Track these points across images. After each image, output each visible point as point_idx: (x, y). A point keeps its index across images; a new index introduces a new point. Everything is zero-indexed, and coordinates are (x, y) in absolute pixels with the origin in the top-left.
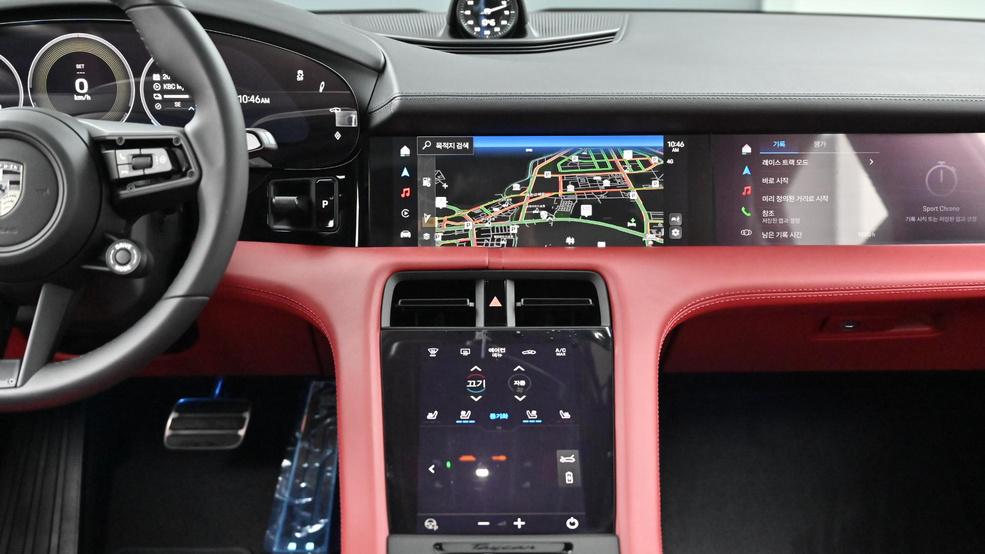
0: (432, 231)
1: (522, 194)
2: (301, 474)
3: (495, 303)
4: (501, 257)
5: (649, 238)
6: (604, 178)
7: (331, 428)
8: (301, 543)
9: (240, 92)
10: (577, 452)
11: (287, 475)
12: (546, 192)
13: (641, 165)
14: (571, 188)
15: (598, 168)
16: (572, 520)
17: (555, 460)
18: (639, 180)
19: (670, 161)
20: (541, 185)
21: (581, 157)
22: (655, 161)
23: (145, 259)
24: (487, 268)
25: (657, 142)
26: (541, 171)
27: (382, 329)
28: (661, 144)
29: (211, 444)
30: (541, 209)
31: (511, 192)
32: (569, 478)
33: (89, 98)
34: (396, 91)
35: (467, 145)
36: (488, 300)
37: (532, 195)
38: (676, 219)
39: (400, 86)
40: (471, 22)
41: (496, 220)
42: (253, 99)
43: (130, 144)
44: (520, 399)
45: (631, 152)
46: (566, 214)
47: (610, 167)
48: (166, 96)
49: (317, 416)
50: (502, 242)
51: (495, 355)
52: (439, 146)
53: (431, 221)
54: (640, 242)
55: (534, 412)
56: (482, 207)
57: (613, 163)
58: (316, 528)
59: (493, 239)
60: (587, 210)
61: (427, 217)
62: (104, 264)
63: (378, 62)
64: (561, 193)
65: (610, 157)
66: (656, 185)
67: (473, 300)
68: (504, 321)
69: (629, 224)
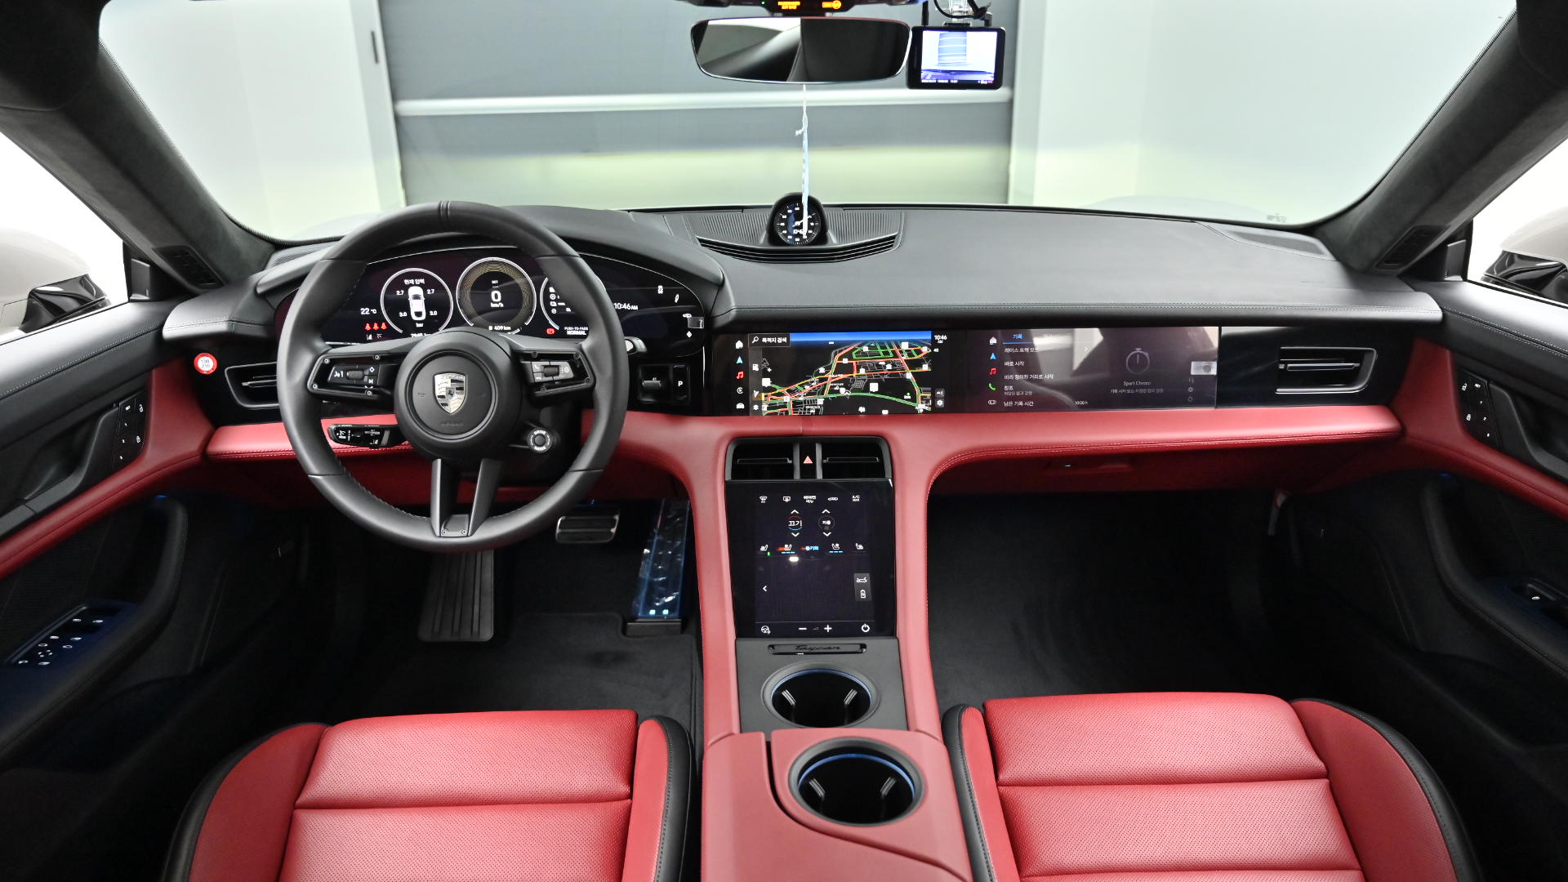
0: (760, 403)
1: (826, 376)
2: (657, 559)
3: (808, 461)
4: (812, 426)
5: (921, 407)
6: (887, 363)
7: (680, 525)
8: (659, 610)
9: (614, 301)
10: (868, 574)
11: (648, 560)
12: (844, 374)
13: (914, 353)
14: (862, 371)
15: (882, 356)
16: (865, 625)
17: (853, 581)
18: (914, 364)
19: (936, 350)
20: (841, 369)
21: (870, 347)
22: (925, 350)
23: (556, 440)
24: (801, 435)
25: (926, 336)
26: (841, 358)
27: (725, 481)
28: (930, 337)
29: (591, 539)
30: (840, 387)
31: (818, 374)
32: (863, 594)
33: (502, 305)
34: (733, 304)
35: (785, 340)
36: (802, 459)
37: (833, 376)
38: (940, 393)
39: (736, 300)
40: (785, 232)
41: (807, 395)
42: (626, 306)
43: (542, 357)
44: (827, 535)
45: (907, 343)
46: (859, 390)
47: (891, 355)
48: (559, 304)
49: (670, 517)
50: (812, 411)
51: (808, 501)
52: (764, 340)
53: (759, 396)
54: (913, 411)
55: (837, 545)
56: (797, 385)
57: (894, 352)
58: (670, 599)
59: (805, 409)
60: (874, 387)
61: (756, 393)
62: (526, 443)
63: (719, 279)
64: (855, 374)
65: (891, 347)
66: (925, 368)
67: (791, 458)
68: (814, 475)
69: (906, 397)
